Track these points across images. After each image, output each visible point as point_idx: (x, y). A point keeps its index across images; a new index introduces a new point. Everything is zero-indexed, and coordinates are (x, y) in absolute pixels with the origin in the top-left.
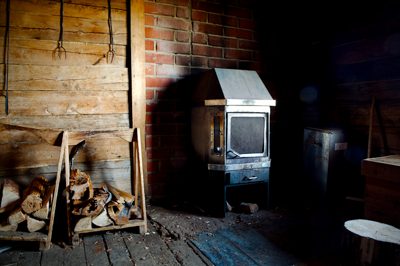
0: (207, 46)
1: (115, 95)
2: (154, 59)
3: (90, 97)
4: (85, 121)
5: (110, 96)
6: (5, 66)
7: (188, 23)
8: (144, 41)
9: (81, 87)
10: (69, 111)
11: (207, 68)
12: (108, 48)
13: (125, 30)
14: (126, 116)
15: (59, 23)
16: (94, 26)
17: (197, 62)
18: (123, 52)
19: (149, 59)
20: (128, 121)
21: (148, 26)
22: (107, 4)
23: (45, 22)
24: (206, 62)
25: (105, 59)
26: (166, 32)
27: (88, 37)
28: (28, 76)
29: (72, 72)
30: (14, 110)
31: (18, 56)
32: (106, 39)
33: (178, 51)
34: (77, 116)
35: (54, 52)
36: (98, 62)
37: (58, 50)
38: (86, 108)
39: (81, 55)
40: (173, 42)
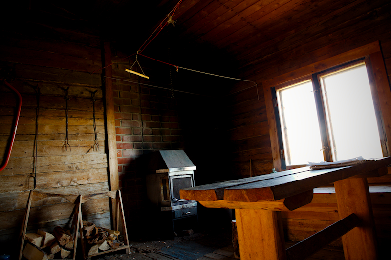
0: (152, 135)
1: (100, 170)
2: (121, 146)
3: (85, 173)
4: (82, 189)
5: (97, 172)
6: (34, 158)
7: (140, 123)
8: (115, 137)
9: (79, 167)
10: (72, 183)
11: (153, 149)
12: (94, 142)
13: (103, 131)
14: (106, 184)
15: (65, 129)
16: (86, 130)
17: (146, 146)
18: (103, 144)
19: (119, 147)
20: (107, 187)
21: (117, 127)
22: (93, 116)
23: (57, 130)
24: (152, 145)
25: (93, 149)
26: (127, 129)
27: (83, 136)
28: (48, 163)
29: (73, 159)
30: (38, 185)
31: (41, 151)
32: (93, 137)
33: (135, 140)
34: (77, 186)
35: (63, 147)
36: (88, 151)
37: (65, 145)
38: (82, 180)
39: (78, 148)
40: (132, 135)
